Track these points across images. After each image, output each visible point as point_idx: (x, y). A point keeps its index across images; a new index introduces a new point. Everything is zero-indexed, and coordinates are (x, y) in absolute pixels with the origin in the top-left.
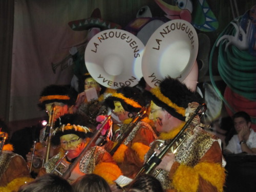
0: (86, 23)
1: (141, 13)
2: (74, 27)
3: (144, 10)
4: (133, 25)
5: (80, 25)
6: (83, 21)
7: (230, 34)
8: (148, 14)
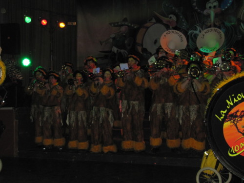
0: (120, 24)
1: (150, 20)
2: (112, 25)
3: (151, 19)
4: (146, 25)
5: (116, 24)
6: (118, 23)
7: (195, 30)
8: (154, 21)
